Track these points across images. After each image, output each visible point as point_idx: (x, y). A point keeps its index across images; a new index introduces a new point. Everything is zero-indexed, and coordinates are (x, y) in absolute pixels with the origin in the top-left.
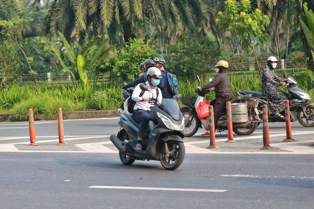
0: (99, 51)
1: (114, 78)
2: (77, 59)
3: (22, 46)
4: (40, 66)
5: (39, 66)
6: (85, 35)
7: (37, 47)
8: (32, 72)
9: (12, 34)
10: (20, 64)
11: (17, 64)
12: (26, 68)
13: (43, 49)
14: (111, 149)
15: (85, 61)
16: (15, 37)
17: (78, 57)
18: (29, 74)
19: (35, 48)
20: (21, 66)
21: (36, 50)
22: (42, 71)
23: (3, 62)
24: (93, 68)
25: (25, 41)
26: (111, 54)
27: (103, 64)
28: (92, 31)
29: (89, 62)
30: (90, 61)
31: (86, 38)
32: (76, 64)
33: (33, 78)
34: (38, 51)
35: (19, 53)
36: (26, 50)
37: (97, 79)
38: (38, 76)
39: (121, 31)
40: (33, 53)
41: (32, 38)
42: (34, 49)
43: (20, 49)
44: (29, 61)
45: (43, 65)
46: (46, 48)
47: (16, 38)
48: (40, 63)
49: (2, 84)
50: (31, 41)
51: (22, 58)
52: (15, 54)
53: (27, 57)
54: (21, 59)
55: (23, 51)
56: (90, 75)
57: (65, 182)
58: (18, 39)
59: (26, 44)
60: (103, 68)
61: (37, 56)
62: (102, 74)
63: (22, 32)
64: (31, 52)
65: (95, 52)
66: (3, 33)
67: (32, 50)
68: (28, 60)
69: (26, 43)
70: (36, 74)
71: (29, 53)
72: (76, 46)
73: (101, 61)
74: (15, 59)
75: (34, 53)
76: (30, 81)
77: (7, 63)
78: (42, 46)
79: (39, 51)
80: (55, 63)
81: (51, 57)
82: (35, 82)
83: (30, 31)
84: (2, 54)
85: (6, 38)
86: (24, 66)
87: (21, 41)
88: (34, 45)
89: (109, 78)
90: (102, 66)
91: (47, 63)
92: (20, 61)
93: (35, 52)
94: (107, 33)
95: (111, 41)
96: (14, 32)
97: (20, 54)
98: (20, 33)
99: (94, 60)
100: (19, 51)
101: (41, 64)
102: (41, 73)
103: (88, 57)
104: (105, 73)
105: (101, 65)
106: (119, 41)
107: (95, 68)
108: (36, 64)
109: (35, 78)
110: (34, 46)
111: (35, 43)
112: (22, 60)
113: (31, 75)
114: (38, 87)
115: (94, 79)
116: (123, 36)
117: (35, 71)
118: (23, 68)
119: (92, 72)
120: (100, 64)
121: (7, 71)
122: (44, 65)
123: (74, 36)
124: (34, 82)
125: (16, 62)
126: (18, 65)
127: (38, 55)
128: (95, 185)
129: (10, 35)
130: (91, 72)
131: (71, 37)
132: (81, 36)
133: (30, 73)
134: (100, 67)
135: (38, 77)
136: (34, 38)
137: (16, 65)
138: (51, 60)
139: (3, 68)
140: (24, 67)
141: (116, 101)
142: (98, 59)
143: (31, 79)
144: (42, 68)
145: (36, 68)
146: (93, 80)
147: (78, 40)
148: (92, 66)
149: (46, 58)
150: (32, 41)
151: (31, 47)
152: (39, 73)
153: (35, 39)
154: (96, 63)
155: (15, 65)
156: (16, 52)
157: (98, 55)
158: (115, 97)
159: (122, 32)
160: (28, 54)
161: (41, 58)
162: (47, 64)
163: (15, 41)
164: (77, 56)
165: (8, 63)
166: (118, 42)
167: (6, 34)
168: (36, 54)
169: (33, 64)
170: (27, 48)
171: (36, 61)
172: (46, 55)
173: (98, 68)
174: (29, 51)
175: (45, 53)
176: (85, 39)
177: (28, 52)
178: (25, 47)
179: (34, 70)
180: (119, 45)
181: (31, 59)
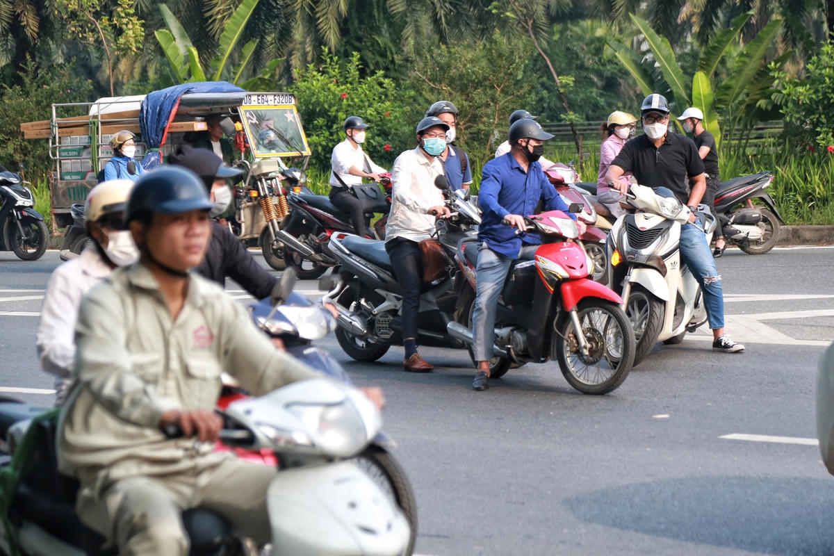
0: (754, 59)
1: (796, 135)
2: (692, 82)
3: (544, 44)
4: (591, 102)
5: (587, 101)
6: (717, 18)
7: (585, 47)
8: (572, 116)
9: (519, 13)
10: (537, 93)
11: (529, 94)
12: (552, 104)
13: (600, 56)
14: (784, 333)
15: (716, 87)
16: (526, 20)
17: (695, 76)
18: (563, 123)
19: (578, 51)
20: (541, 100)
21: (583, 56)
22: (597, 114)
23: (492, 87)
24: (737, 108)
25: (554, 33)
26: (788, 70)
27: (765, 98)
28: (738, 4)
29: (727, 92)
30: (728, 88)
31: (718, 23)
32: (690, 96)
33: (571, 133)
34: (586, 60)
35: (535, 65)
36: (555, 57)
37: (747, 139)
38: (584, 128)
39: (820, 5)
40: (574, 66)
41: (572, 24)
42: (577, 54)
43: (540, 54)
44: (562, 87)
45: (598, 98)
46: (608, 52)
47: (530, 23)
48: (591, 92)
49: (488, 147)
50: (569, 33)
51: (545, 79)
52: (526, 66)
53: (558, 75)
54: (541, 80)
55: (547, 59)
56: (728, 128)
57: (657, 420)
58: (536, 27)
59: (556, 41)
60: (764, 106)
61: (584, 74)
62: (761, 125)
63: (548, 8)
64: (569, 63)
65: (745, 63)
66: (494, 11)
67: (571, 55)
68: (561, 82)
69: (556, 37)
70: (581, 121)
71: (563, 65)
72: (692, 47)
73: (759, 90)
74: (525, 79)
75: (577, 65)
76: (562, 141)
77: (502, 91)
78: (598, 46)
79: (589, 59)
80: (631, 93)
81: (621, 77)
82: (577, 143)
83: (568, 5)
84: (490, 66)
85: (504, 23)
86: (548, 101)
87: (543, 30)
88: (575, 43)
89: (783, 136)
90: (762, 103)
91: (609, 94)
92: (539, 86)
93: (579, 62)
94: (778, 11)
95: (789, 33)
96: (526, 7)
97: (538, 67)
98: (540, 10)
99: (740, 84)
100: (536, 60)
101: (594, 95)
102: (593, 119)
103: (724, 76)
104: (770, 121)
105: (758, 100)
106: (812, 34)
107: (743, 107)
108: (581, 96)
109: (578, 132)
110: (576, 46)
111: (580, 38)
112: (543, 85)
113: (566, 125)
114: (584, 159)
115: (741, 139)
116: (825, 18)
117: (577, 115)
118: (545, 105)
119: (735, 119)
120: (756, 97)
121: (504, 114)
122: (600, 97)
123: (685, 19)
124: (573, 143)
125: (526, 87)
126: (533, 95)
127: (587, 69)
128: (738, 432)
129: (514, 16)
130: (731, 118)
131: (679, 21)
132: (705, 20)
133: (564, 119)
134: (758, 104)
135: (584, 130)
136: (578, 22)
137: (527, 95)
138: (620, 84)
139: (492, 104)
140: (549, 103)
141: (800, 200)
142: (751, 83)
143: (567, 135)
144: (596, 106)
145: (581, 107)
146: (736, 142)
147: (696, 29)
148: (733, 101)
149: (607, 78)
150: (571, 31)
151: (568, 49)
152: (588, 119)
153: (579, 26)
154: (747, 95)
155: (524, 97)
156: (527, 62)
157: (752, 73)
158: (796, 191)
159: (824, 7)
160: (560, 67)
161: (596, 79)
162: (610, 97)
163: (527, 31)
164: (692, 75)
165: (504, 92)
166: (809, 36)
167: (502, 13)
168: (581, 67)
169: (572, 95)
170: (557, 51)
171: (580, 88)
172: (608, 70)
173: (750, 107)
174: (561, 59)
175: (604, 65)
176: (715, 28)
177: (560, 63)
178: (551, 49)
179: (575, 112)
180: (813, 44)
181: (568, 80)
